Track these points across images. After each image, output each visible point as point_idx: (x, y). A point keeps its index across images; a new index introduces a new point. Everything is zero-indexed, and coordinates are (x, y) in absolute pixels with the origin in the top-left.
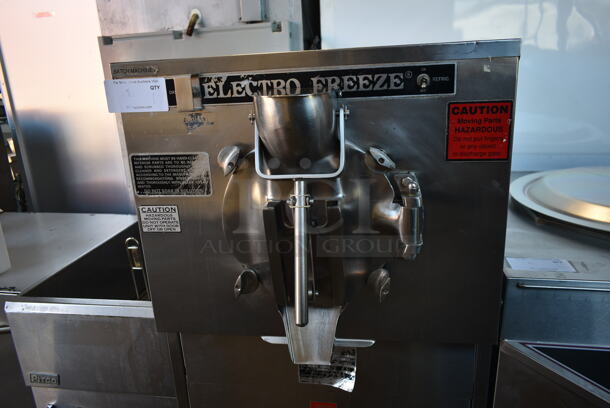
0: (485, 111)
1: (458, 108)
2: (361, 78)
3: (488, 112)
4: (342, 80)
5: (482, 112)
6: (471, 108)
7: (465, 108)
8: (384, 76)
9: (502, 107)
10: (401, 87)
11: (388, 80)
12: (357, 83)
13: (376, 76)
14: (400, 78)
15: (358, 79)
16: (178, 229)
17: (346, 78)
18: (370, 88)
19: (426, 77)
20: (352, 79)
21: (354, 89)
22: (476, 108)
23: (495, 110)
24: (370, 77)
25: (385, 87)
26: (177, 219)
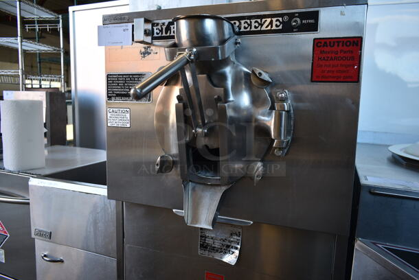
0: (341, 44)
1: (321, 43)
2: (253, 21)
3: (343, 46)
4: (240, 23)
5: (338, 45)
6: (330, 42)
7: (326, 43)
8: (269, 20)
9: (354, 42)
10: (280, 27)
11: (271, 23)
12: (250, 25)
13: (263, 20)
14: (280, 21)
15: (251, 22)
16: (128, 125)
17: (243, 22)
18: (259, 29)
19: (298, 19)
20: (246, 22)
21: (248, 29)
22: (334, 43)
23: (348, 44)
24: (259, 20)
25: (269, 28)
26: (129, 118)
